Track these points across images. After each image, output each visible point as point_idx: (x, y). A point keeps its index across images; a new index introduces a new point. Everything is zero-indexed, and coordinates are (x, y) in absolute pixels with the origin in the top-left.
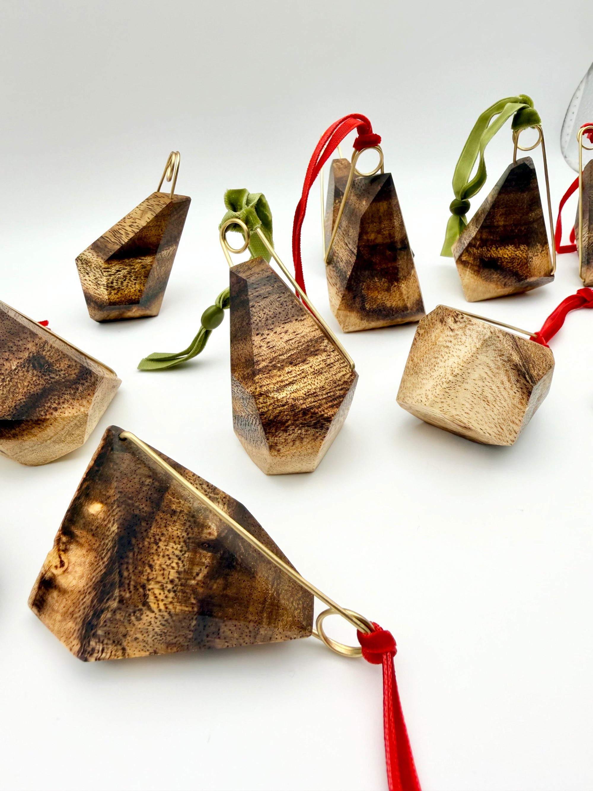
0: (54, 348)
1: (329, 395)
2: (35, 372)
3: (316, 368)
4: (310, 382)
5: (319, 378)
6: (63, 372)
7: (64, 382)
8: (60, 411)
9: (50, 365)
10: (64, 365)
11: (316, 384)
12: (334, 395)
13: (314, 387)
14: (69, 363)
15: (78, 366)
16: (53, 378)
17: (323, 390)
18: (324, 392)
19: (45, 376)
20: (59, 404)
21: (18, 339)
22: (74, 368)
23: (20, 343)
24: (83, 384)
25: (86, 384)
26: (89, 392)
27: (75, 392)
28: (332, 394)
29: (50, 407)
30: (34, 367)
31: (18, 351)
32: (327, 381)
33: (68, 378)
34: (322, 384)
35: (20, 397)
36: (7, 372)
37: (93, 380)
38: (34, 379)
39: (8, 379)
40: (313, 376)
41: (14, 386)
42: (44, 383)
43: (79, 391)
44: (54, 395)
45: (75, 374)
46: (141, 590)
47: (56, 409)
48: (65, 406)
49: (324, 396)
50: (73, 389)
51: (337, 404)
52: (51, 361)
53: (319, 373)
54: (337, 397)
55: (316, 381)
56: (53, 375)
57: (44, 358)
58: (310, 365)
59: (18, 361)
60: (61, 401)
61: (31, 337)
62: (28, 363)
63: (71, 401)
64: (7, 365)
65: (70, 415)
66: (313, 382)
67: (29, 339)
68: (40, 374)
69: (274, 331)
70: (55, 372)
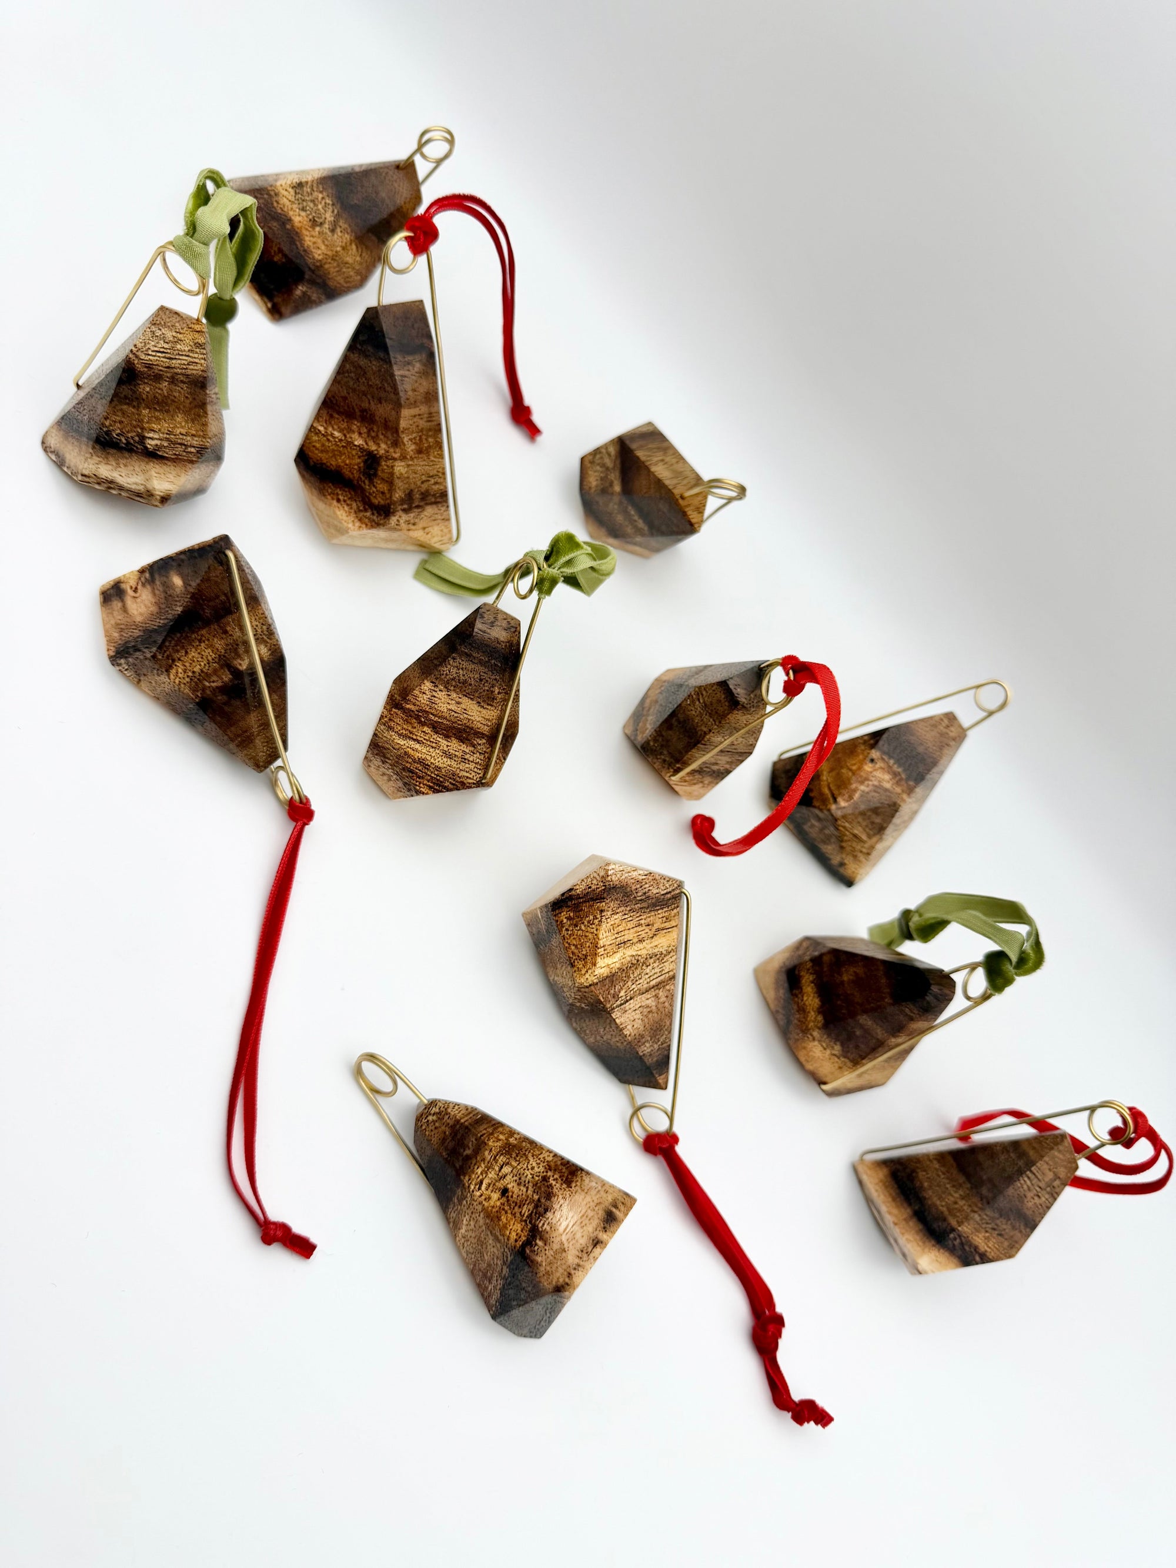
0: (394, 470)
1: (438, 778)
2: (362, 465)
3: (451, 751)
4: (433, 755)
5: (445, 760)
6: (374, 489)
7: (366, 496)
8: (339, 505)
9: (375, 475)
10: (382, 487)
11: (437, 761)
12: (441, 782)
13: (432, 761)
14: (386, 492)
15: (388, 501)
16: (365, 483)
18: (436, 773)
19: (363, 475)
20: (345, 501)
21: (384, 432)
22: (384, 498)
23: (381, 437)
24: (373, 514)
25: (375, 518)
26: (369, 524)
27: (361, 511)
28: (441, 779)
29: (338, 494)
30: (365, 462)
31: (373, 438)
33: (372, 498)
34: (441, 765)
35: (333, 463)
36: (350, 440)
37: (382, 522)
38: (356, 467)
39: (344, 444)
40: (442, 754)
41: (340, 452)
42: (356, 478)
43: (365, 514)
44: (350, 494)
45: (379, 502)
47: (338, 501)
48: (346, 508)
49: (433, 775)
50: (364, 507)
52: (380, 473)
53: (450, 756)
55: (440, 759)
56: (367, 482)
57: (379, 464)
58: (449, 744)
59: (364, 444)
60: (349, 502)
61: (392, 443)
62: (366, 455)
63: (353, 511)
64: (355, 436)
65: (340, 517)
66: (436, 758)
67: (389, 442)
68: (362, 470)
70: (371, 482)
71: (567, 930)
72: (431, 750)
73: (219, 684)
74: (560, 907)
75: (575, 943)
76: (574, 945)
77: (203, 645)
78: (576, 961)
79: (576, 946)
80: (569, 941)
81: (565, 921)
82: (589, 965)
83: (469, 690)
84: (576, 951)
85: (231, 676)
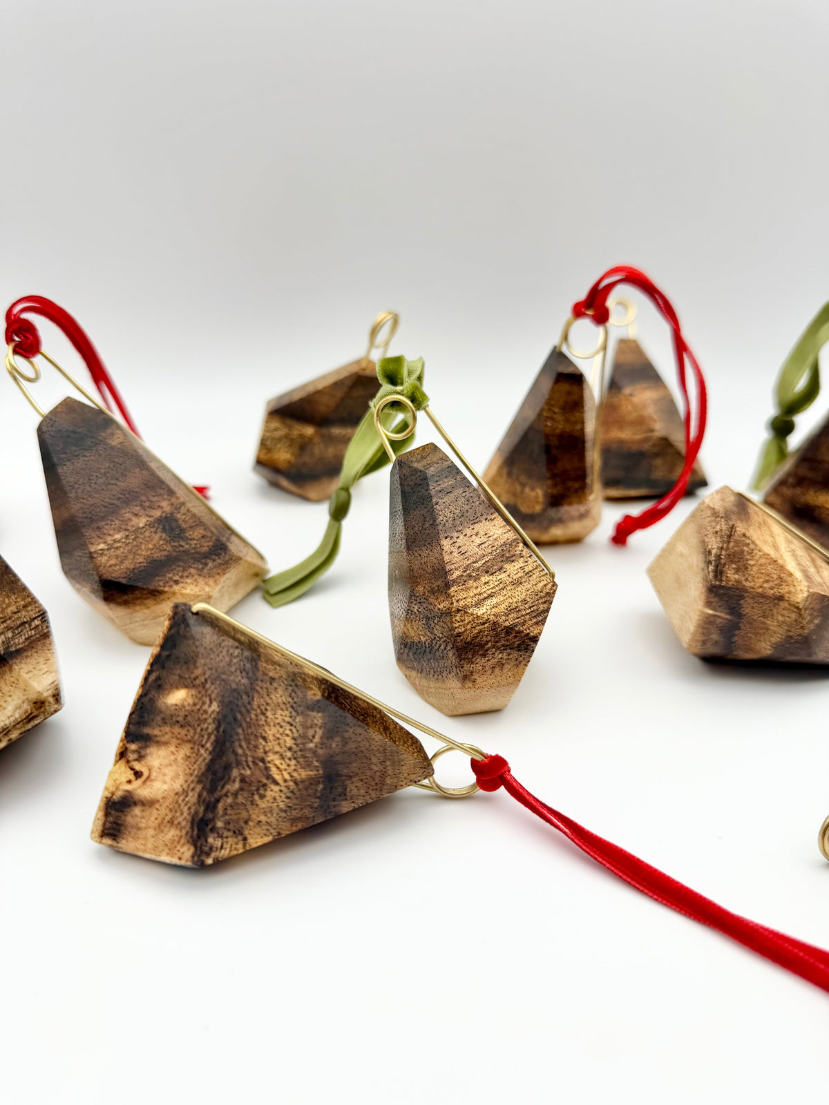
0: (191, 512)
2: (164, 535)
3: (514, 577)
4: (510, 595)
5: (519, 589)
6: (195, 542)
7: (193, 553)
8: (181, 585)
9: (182, 531)
10: (197, 533)
11: (517, 597)
12: (537, 610)
13: (515, 600)
14: (204, 533)
15: (214, 538)
16: (182, 546)
17: (525, 604)
18: (527, 606)
19: (174, 542)
20: (182, 577)
21: (154, 494)
22: (208, 539)
23: (155, 499)
24: (214, 560)
25: (218, 561)
26: (220, 571)
27: (203, 568)
28: (535, 608)
29: (171, 578)
30: (164, 530)
31: (151, 507)
32: (528, 593)
33: (199, 550)
34: (523, 597)
35: (141, 560)
36: (134, 529)
37: (227, 558)
38: (161, 542)
39: (133, 537)
40: (513, 587)
41: (137, 546)
42: (171, 550)
43: (208, 568)
44: (179, 566)
45: (208, 546)
46: (261, 764)
47: (177, 582)
48: (189, 581)
50: (202, 563)
51: (542, 620)
52: (184, 526)
53: (517, 583)
54: (542, 612)
55: (517, 593)
56: (182, 543)
57: (176, 520)
58: (508, 573)
59: (148, 519)
60: (185, 574)
61: (168, 495)
62: (159, 524)
63: (196, 577)
64: (135, 521)
65: (192, 593)
66: (513, 595)
67: (166, 497)
68: (168, 539)
69: (464, 533)
70: (187, 539)
71: (747, 580)
72: (505, 592)
73: (320, 732)
74: (721, 573)
75: (762, 580)
76: (764, 582)
77: (269, 714)
78: (780, 591)
79: (767, 581)
80: (758, 585)
81: (737, 576)
82: (789, 579)
83: (470, 515)
84: (771, 584)
85: (320, 715)
